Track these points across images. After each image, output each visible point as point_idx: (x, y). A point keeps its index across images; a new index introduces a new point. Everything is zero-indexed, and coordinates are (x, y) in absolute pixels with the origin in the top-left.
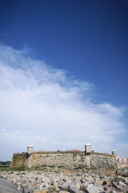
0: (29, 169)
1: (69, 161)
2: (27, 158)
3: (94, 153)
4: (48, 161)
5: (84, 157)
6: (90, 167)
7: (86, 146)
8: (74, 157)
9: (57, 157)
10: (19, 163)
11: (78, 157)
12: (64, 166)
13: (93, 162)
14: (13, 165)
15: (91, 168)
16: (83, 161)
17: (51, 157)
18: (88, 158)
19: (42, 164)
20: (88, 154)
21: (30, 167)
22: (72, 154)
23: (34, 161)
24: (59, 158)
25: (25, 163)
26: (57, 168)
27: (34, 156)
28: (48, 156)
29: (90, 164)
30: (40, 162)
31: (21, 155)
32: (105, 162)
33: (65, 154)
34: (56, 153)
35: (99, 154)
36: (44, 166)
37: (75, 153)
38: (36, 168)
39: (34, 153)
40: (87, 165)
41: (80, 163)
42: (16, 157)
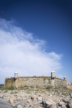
0: (16, 89)
1: (41, 83)
2: (14, 81)
3: (56, 78)
4: (28, 83)
5: (50, 80)
6: (54, 87)
7: (52, 73)
8: (44, 80)
9: (33, 81)
10: (9, 85)
11: (47, 81)
12: (38, 86)
13: (56, 84)
14: (6, 86)
15: (56, 89)
16: (50, 83)
17: (30, 81)
18: (53, 81)
19: (24, 85)
20: (53, 78)
21: (17, 87)
22: (43, 79)
23: (19, 83)
24: (35, 81)
25: (13, 84)
26: (36, 88)
27: (18, 80)
28: (27, 80)
29: (54, 85)
30: (22, 84)
31: (10, 79)
32: (61, 84)
33: (38, 79)
34: (32, 77)
35: (58, 79)
36: (25, 86)
37: (45, 78)
38: (22, 88)
39: (19, 78)
40: (53, 86)
41: (48, 85)
42: (7, 80)
